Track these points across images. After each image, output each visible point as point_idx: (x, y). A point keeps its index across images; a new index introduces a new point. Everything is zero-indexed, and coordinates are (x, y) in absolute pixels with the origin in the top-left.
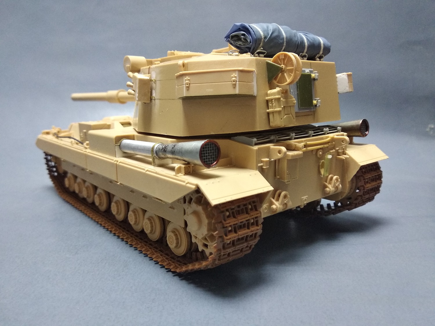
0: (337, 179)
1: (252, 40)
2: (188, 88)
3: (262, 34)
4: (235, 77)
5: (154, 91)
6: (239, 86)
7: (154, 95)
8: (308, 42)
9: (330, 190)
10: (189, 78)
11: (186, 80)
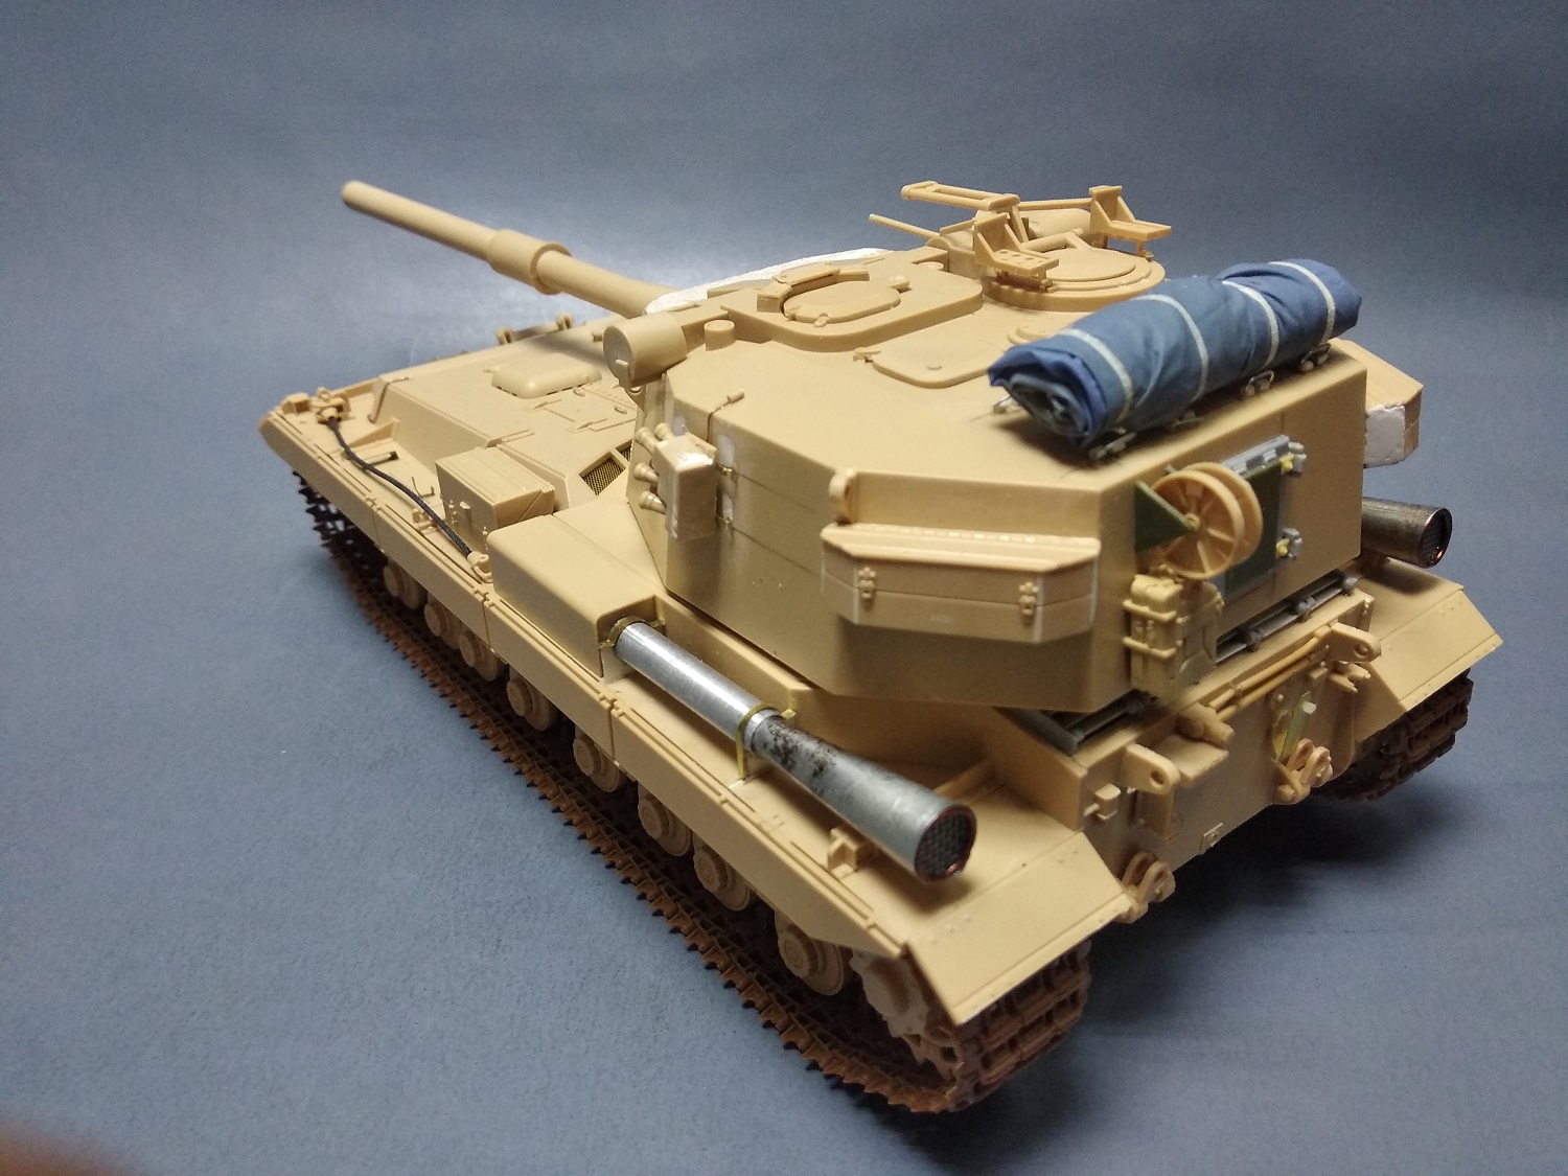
0: (1322, 760)
1: (1090, 422)
2: (868, 604)
3: (1126, 381)
4: (1035, 595)
5: (727, 502)
6: (1045, 621)
7: (728, 512)
8: (1282, 328)
9: (1296, 792)
10: (873, 574)
11: (861, 578)
